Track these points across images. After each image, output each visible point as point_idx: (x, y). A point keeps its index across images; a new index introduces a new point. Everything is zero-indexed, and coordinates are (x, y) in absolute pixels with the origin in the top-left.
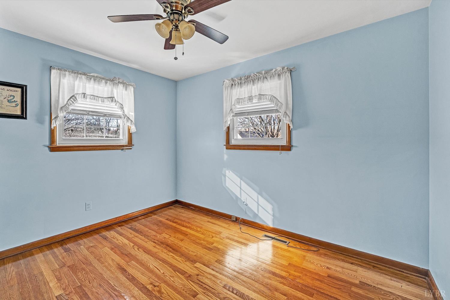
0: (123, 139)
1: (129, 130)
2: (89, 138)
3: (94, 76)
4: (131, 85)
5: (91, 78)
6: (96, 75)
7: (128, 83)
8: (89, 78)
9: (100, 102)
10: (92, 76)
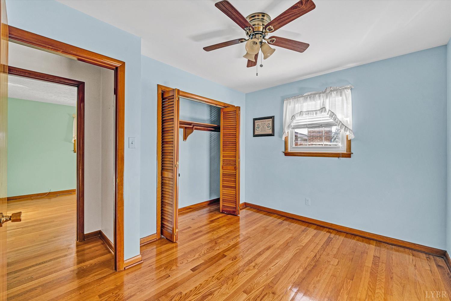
0: (342, 148)
1: (347, 138)
2: (310, 146)
3: (309, 95)
4: (346, 88)
5: (307, 97)
6: (309, 93)
7: (340, 88)
8: (306, 98)
9: (314, 115)
10: (307, 95)
